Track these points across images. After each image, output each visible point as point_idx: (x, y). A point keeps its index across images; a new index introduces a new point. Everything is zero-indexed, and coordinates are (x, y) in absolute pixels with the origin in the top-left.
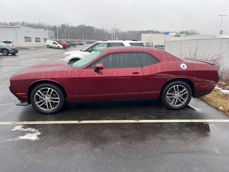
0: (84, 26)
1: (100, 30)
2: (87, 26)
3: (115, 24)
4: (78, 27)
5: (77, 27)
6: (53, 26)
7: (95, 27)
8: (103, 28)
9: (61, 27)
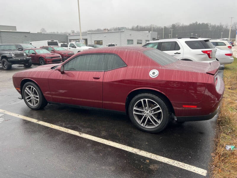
0: (197, 24)
1: (217, 26)
2: (201, 23)
3: (232, 18)
4: (191, 25)
5: (188, 26)
6: (163, 27)
7: (210, 23)
8: (220, 24)
9: (171, 28)
